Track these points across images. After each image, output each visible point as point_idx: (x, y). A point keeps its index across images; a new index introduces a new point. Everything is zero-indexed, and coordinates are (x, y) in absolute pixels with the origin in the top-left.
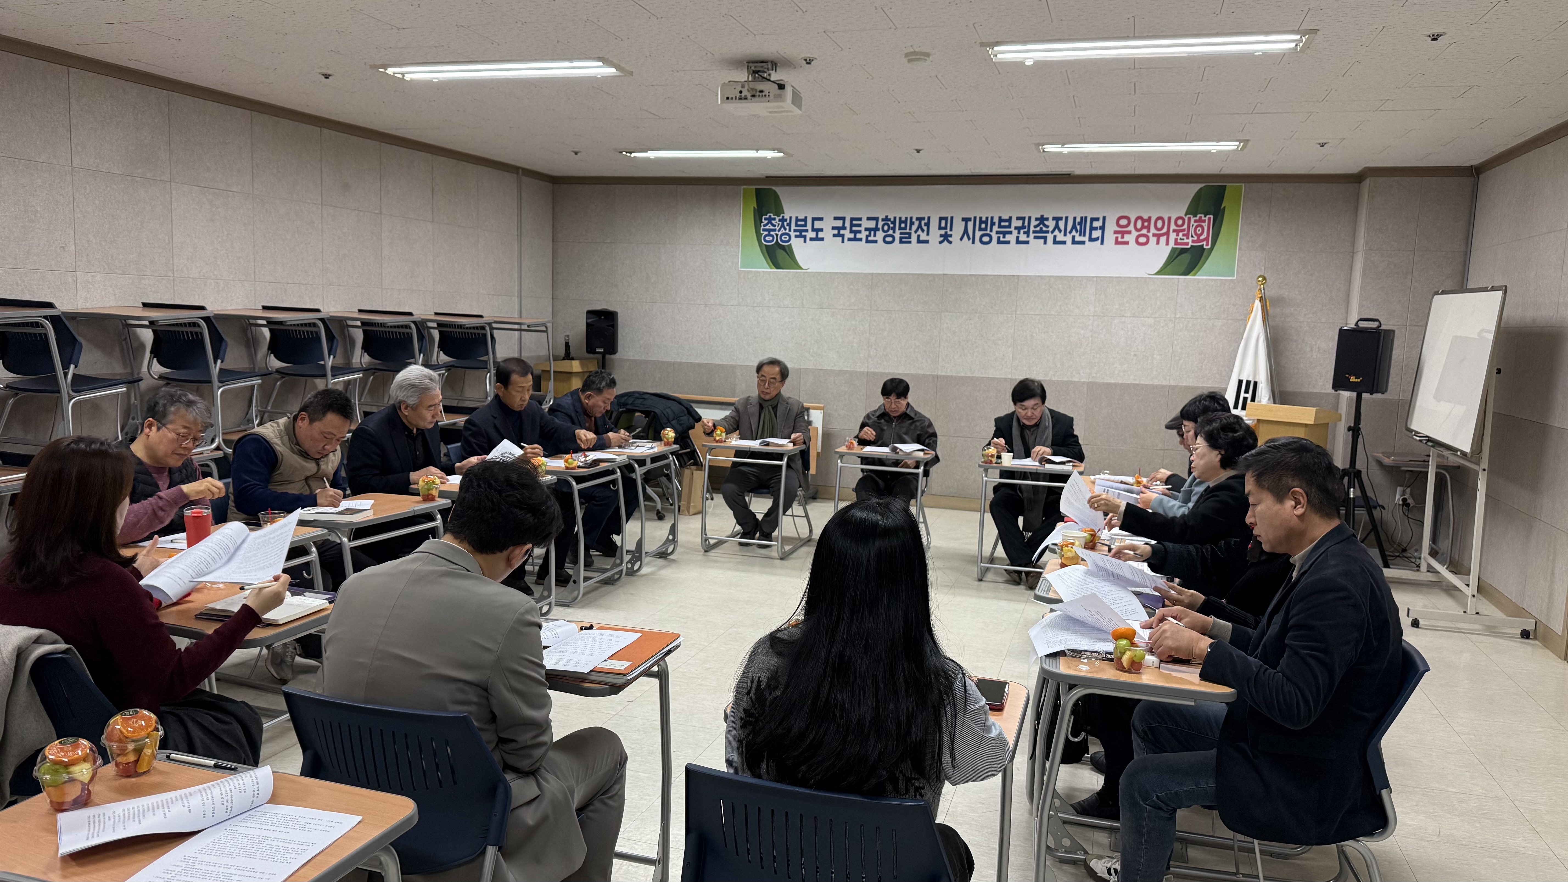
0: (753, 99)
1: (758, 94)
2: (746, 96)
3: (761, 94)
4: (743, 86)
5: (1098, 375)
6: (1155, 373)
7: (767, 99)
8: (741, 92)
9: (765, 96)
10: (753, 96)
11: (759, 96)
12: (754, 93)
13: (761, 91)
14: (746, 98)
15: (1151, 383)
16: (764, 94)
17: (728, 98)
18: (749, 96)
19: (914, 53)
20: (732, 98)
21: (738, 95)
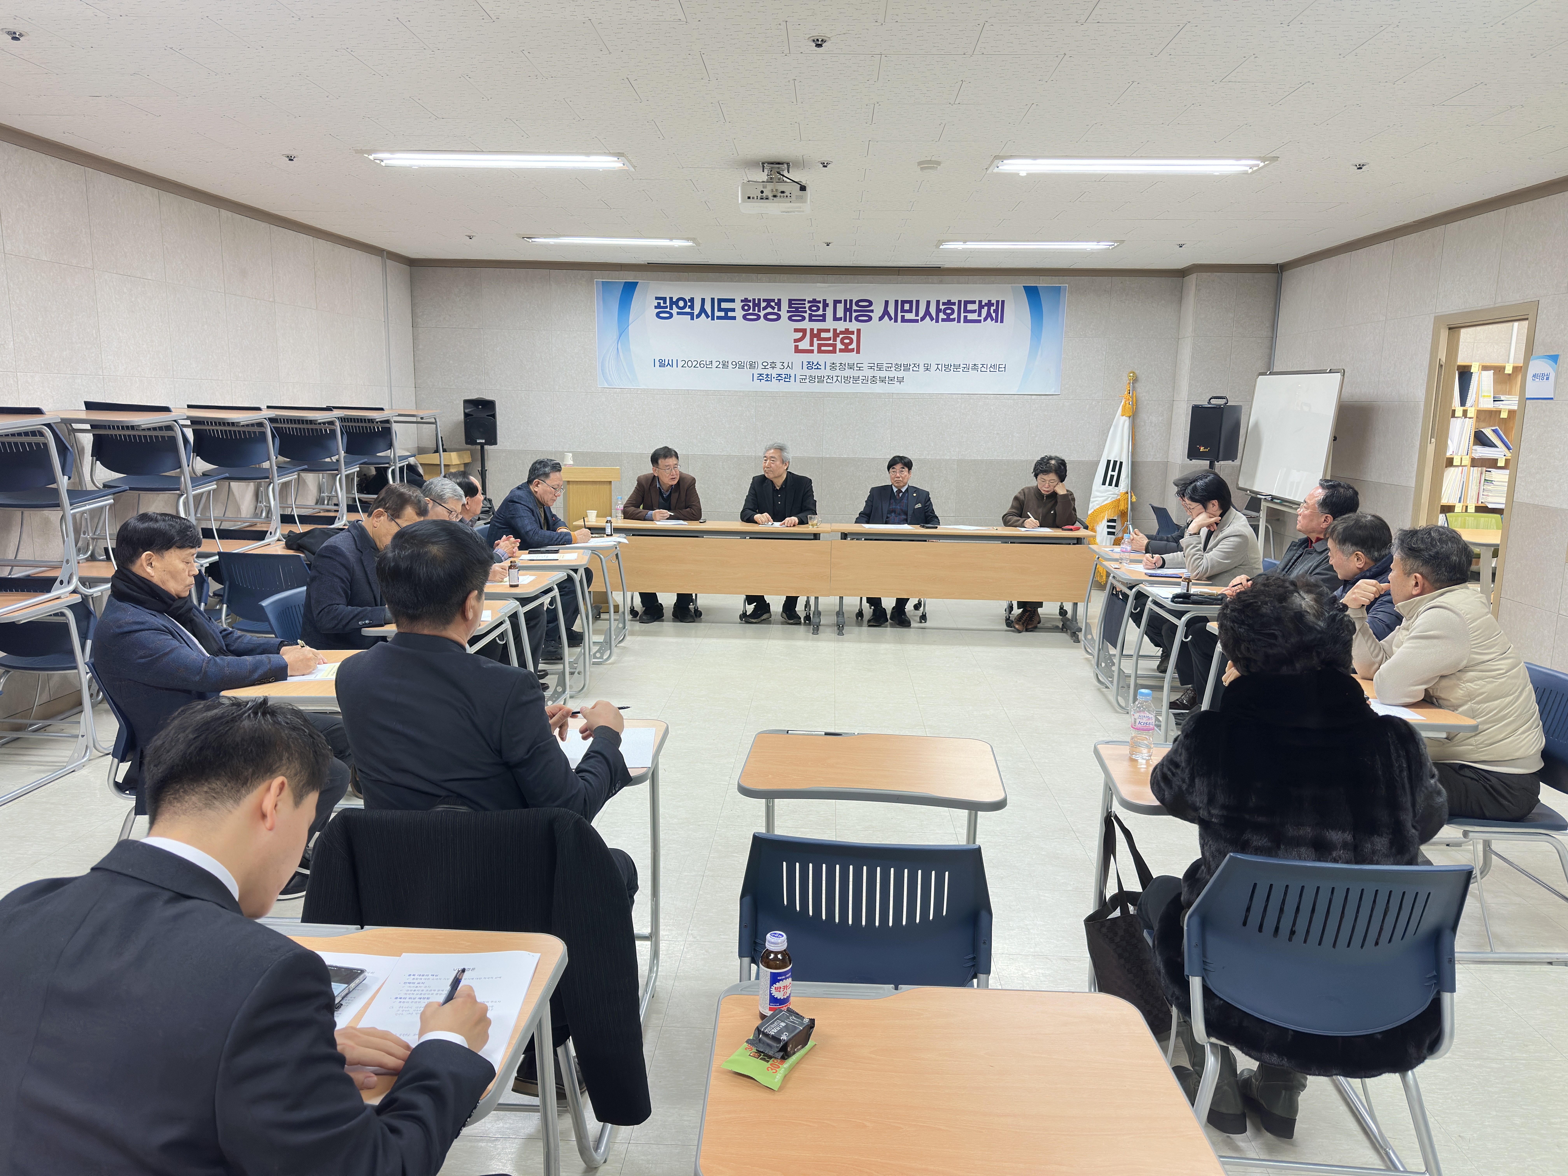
0: (774, 198)
1: (779, 194)
2: (767, 196)
3: (782, 195)
4: (764, 187)
5: (967, 452)
6: (1015, 449)
7: (789, 199)
8: (762, 192)
9: (787, 196)
10: (775, 196)
11: (780, 196)
12: (775, 193)
13: (783, 192)
14: (767, 199)
15: (1011, 459)
16: (785, 195)
17: (749, 198)
18: (770, 196)
19: (930, 162)
20: (753, 198)
21: (760, 195)
